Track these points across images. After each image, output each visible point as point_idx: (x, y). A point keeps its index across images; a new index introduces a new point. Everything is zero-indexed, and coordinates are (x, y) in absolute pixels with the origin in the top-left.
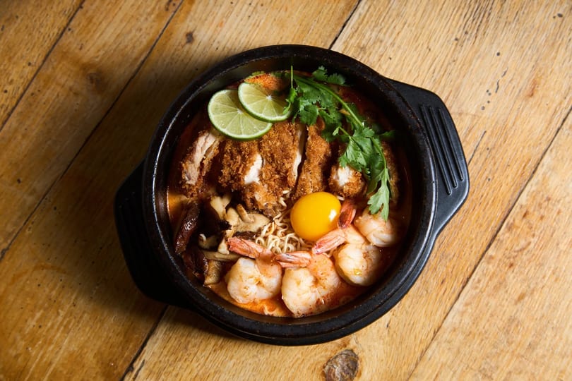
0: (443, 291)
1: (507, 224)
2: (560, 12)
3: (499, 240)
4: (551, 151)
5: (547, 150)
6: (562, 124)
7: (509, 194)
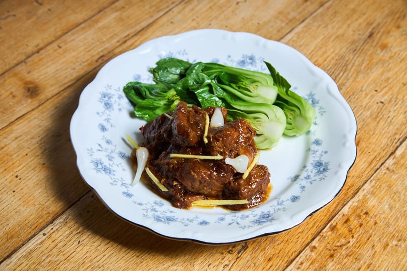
0: (268, 267)
1: (331, 225)
2: (382, 101)
3: (323, 236)
4: (371, 181)
5: (367, 181)
6: (381, 166)
7: (334, 206)
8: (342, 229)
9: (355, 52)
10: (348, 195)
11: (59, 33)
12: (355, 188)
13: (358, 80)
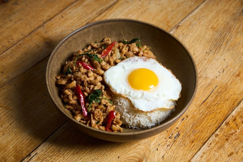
0: (192, 146)
1: (226, 122)
3: (221, 128)
7: (227, 111)
8: (233, 125)
9: (235, 21)
10: (235, 105)
11: (61, 9)
12: (238, 101)
13: (238, 37)
